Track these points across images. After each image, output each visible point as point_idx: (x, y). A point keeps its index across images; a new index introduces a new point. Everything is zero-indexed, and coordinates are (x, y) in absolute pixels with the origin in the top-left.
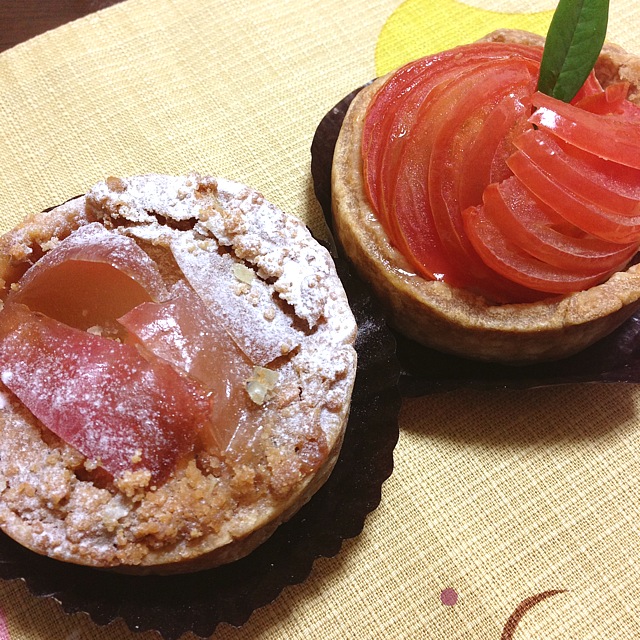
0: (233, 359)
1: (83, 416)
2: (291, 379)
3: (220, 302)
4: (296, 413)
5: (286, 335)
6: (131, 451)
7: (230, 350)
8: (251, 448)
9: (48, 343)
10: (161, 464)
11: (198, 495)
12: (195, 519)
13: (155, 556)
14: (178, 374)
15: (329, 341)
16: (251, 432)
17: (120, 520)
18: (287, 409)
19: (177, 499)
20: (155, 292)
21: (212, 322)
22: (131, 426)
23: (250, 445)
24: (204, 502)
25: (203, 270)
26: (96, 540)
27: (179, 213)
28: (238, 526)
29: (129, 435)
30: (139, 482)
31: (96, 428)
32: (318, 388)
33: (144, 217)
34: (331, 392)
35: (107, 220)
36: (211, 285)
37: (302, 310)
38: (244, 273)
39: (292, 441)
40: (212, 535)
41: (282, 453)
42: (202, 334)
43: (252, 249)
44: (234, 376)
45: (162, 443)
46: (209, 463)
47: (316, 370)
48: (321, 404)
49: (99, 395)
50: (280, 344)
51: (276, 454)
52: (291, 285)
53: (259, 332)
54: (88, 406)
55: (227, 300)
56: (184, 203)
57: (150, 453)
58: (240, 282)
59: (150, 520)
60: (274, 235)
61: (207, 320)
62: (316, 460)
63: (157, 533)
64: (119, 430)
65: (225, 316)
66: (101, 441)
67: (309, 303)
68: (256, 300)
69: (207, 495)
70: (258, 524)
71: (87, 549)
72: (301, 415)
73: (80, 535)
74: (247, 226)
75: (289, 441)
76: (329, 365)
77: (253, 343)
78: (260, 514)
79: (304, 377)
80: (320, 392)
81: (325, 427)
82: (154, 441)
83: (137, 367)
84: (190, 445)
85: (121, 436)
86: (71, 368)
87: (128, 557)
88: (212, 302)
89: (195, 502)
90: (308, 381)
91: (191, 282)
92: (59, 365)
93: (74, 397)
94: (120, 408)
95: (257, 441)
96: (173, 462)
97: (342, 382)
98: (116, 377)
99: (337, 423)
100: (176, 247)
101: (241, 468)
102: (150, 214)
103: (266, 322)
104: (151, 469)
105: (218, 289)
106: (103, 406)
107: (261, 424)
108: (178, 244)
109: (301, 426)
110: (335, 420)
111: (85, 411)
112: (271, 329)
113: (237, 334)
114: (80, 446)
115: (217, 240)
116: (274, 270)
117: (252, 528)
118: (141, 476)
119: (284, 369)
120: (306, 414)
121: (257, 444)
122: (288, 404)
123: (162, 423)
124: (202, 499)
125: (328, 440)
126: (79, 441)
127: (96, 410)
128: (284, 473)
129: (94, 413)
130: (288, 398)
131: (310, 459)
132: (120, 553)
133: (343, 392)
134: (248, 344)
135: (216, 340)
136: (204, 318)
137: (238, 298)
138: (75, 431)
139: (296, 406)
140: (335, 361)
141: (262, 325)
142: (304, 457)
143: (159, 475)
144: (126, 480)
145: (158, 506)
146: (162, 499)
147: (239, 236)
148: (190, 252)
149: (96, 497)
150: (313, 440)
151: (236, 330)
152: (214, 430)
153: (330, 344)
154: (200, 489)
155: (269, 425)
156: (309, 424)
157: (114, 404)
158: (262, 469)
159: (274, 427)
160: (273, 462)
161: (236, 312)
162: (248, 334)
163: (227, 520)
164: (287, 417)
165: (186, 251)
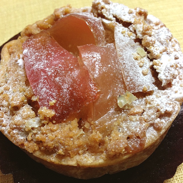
0: (118, 84)
1: (41, 76)
2: (142, 105)
3: (125, 57)
4: (136, 120)
5: (149, 84)
6: (52, 99)
7: (119, 79)
8: (106, 126)
9: (47, 46)
10: (62, 112)
11: (71, 134)
12: (63, 145)
13: (40, 153)
14: (89, 76)
15: (169, 95)
16: (110, 119)
17: (33, 129)
18: (133, 117)
19: (61, 132)
20: (99, 42)
21: (117, 64)
22: (57, 89)
23: (107, 124)
24: (72, 139)
25: (124, 42)
26: (20, 133)
27: (126, 18)
28: (82, 160)
29: (55, 92)
30: (48, 114)
31: (44, 83)
32: (153, 114)
33: (111, 17)
34: (159, 119)
35: (96, 13)
36: (124, 49)
37: (161, 76)
38: (142, 52)
39: (128, 132)
40: (68, 158)
41: (120, 135)
42: (109, 66)
43: (150, 42)
44: (116, 91)
45: (67, 102)
46: (85, 124)
47: (156, 105)
48: (151, 122)
49: (52, 71)
50: (143, 86)
51: (117, 135)
52: (162, 64)
53: (136, 77)
54: (45, 73)
55: (128, 58)
56: (130, 15)
57: (59, 104)
58: (138, 54)
59: (45, 135)
60: (164, 40)
61: (115, 62)
62: (135, 148)
63: (44, 142)
64: (52, 88)
65: (124, 64)
66: (43, 90)
67: (167, 74)
68: (142, 64)
69: (76, 137)
70: (92, 164)
71: (14, 134)
72: (138, 122)
73: (15, 126)
74: (153, 33)
75: (126, 132)
76: (164, 106)
77: (131, 80)
78: (96, 160)
79: (148, 106)
80: (153, 116)
81: (148, 135)
82: (63, 100)
83: (74, 66)
84: (79, 110)
85: (51, 91)
86: (48, 57)
87: (28, 147)
88: (121, 56)
89: (68, 137)
90: (150, 108)
91: (116, 44)
92: (45, 54)
93: (42, 67)
94: (57, 79)
95: (111, 124)
96: (68, 114)
97: (167, 118)
98: (63, 67)
99: (155, 136)
100: (117, 29)
101: (96, 132)
102: (114, 17)
103: (142, 75)
104: (56, 112)
105: (127, 52)
106: (51, 76)
107: (117, 117)
108: (119, 28)
109: (135, 128)
110: (154, 134)
111: (43, 74)
112: (143, 78)
113: (126, 73)
114: (34, 88)
115: (136, 35)
116: (156, 54)
117: (89, 165)
118: (49, 112)
119: (140, 100)
120: (141, 123)
121: (110, 126)
122: (134, 114)
123: (71, 94)
124: (72, 137)
125: (147, 141)
126: (35, 86)
127: (47, 76)
128: (116, 145)
129: (46, 77)
130: (135, 111)
131: (133, 146)
132: (26, 143)
133: (165, 123)
134: (128, 80)
135: (115, 71)
136: (114, 60)
137: (134, 60)
138: (36, 81)
139: (138, 117)
140: (168, 105)
141: (139, 75)
142: (131, 144)
143: (59, 117)
144: (42, 110)
145: (52, 131)
146: (55, 128)
147: (147, 36)
148: (122, 33)
149: (29, 113)
150: (138, 137)
151: (126, 71)
152: (94, 109)
153: (169, 97)
154: (73, 133)
155: (120, 120)
156: (140, 129)
157: (56, 76)
158: (107, 139)
159: (122, 122)
160: (113, 137)
161: (130, 64)
162: (131, 75)
163: (79, 154)
164: (131, 120)
165: (121, 32)
